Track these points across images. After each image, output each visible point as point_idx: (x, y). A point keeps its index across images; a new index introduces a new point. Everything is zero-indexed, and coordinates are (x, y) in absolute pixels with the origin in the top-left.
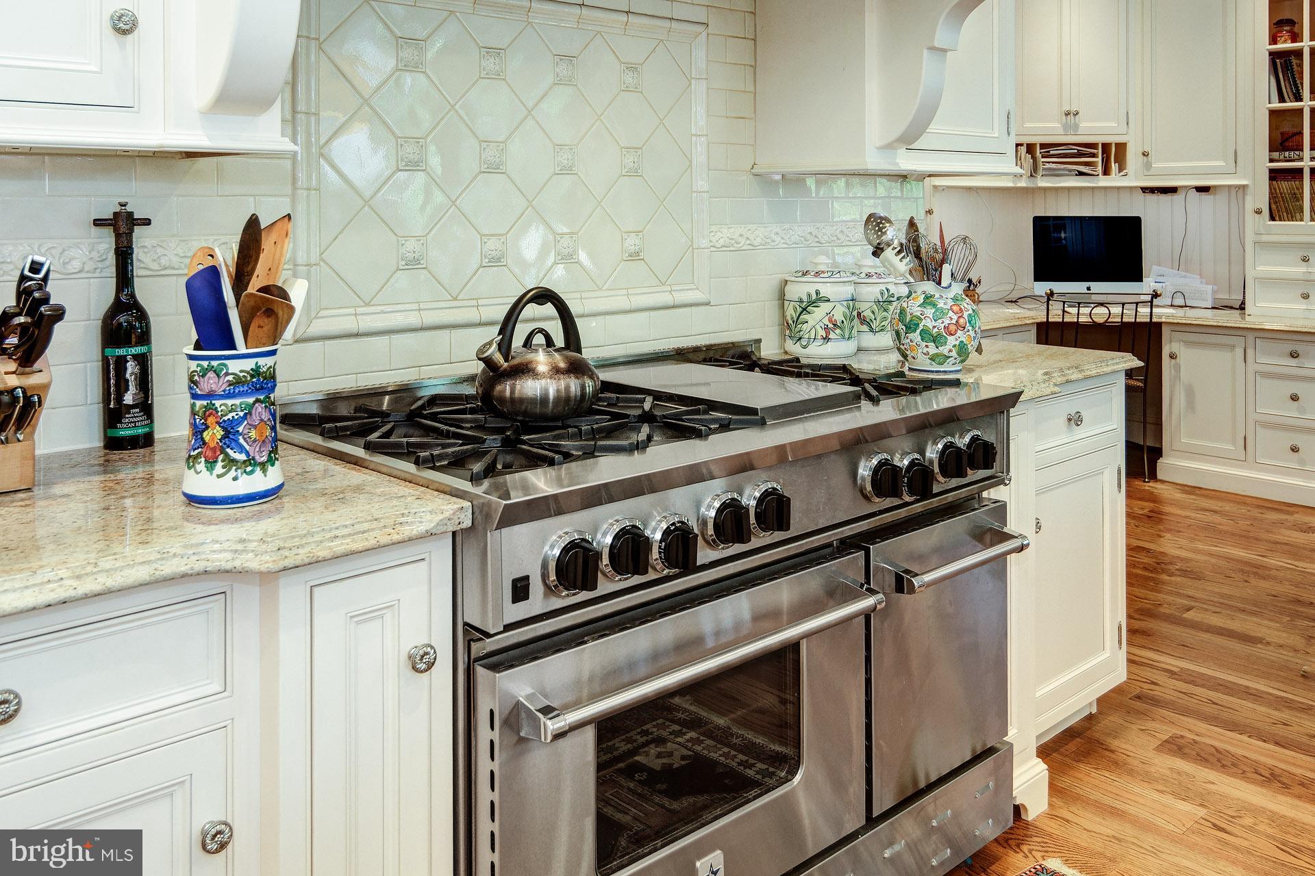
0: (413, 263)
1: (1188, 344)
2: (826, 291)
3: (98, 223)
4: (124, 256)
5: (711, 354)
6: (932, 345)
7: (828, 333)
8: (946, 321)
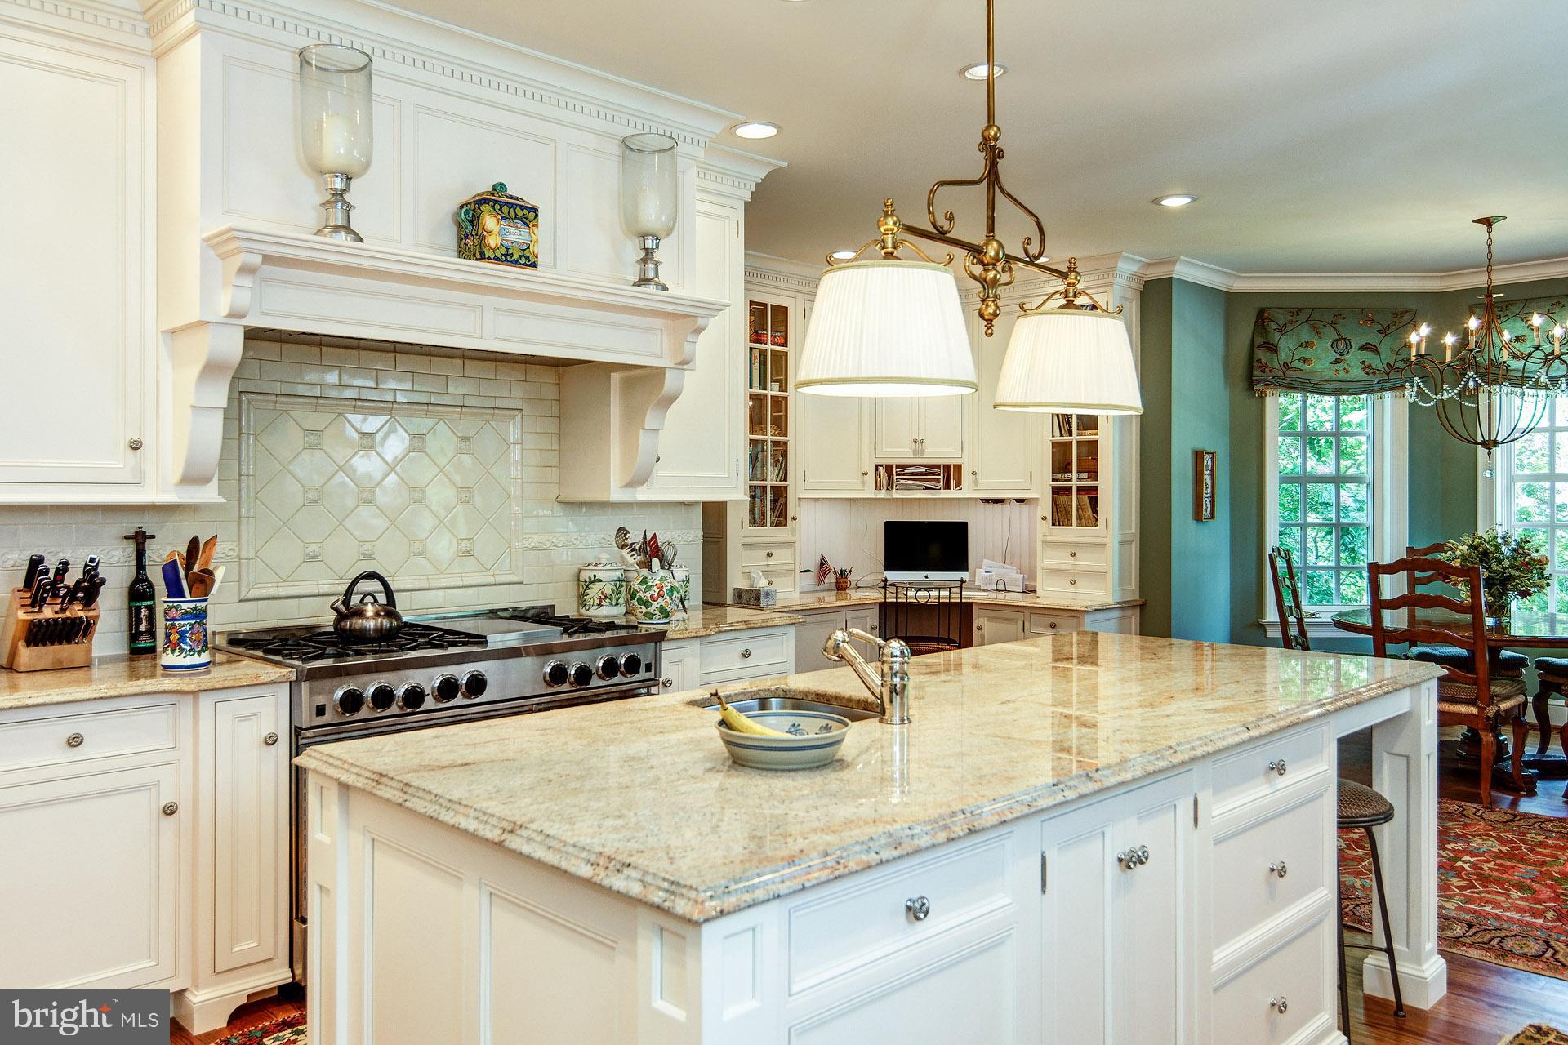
0: (314, 558)
1: (991, 619)
2: (599, 575)
3: (126, 537)
4: (140, 554)
5: (516, 613)
6: (643, 607)
7: (601, 602)
8: (652, 592)
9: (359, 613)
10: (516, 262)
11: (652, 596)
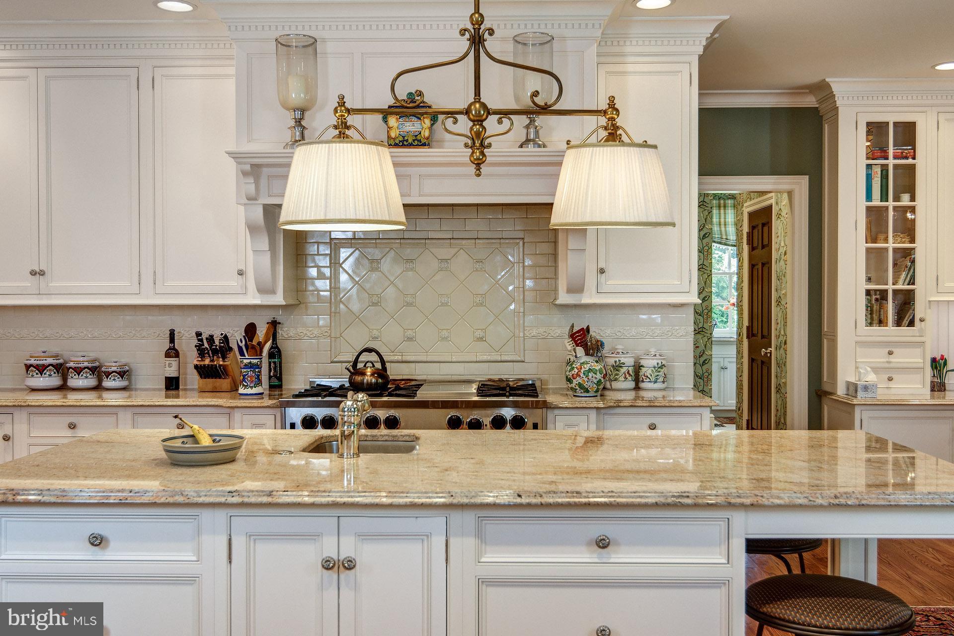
8: (573, 372)
9: (363, 374)
10: (410, 145)
11: (573, 375)
